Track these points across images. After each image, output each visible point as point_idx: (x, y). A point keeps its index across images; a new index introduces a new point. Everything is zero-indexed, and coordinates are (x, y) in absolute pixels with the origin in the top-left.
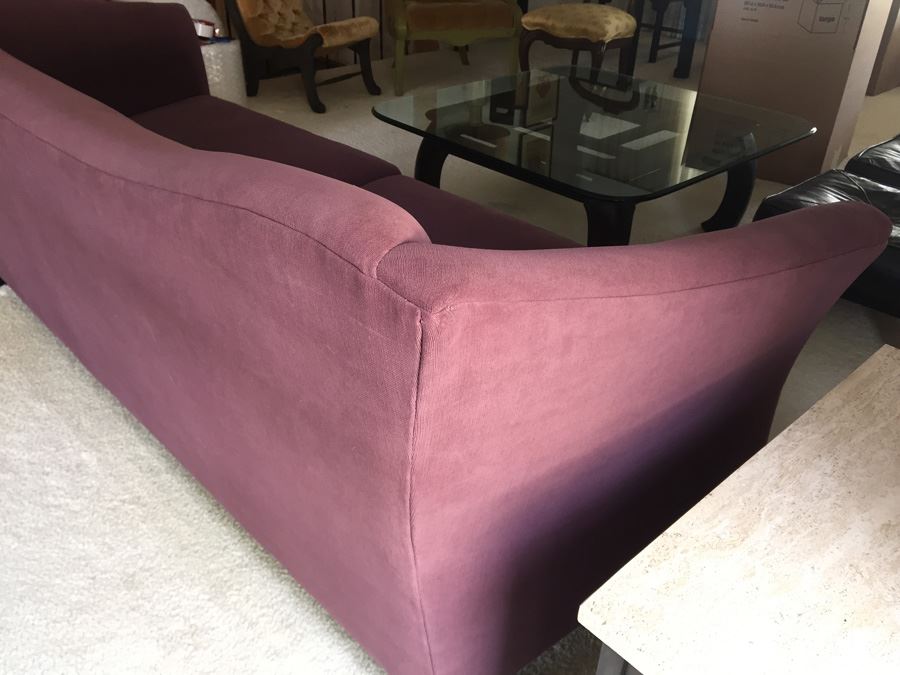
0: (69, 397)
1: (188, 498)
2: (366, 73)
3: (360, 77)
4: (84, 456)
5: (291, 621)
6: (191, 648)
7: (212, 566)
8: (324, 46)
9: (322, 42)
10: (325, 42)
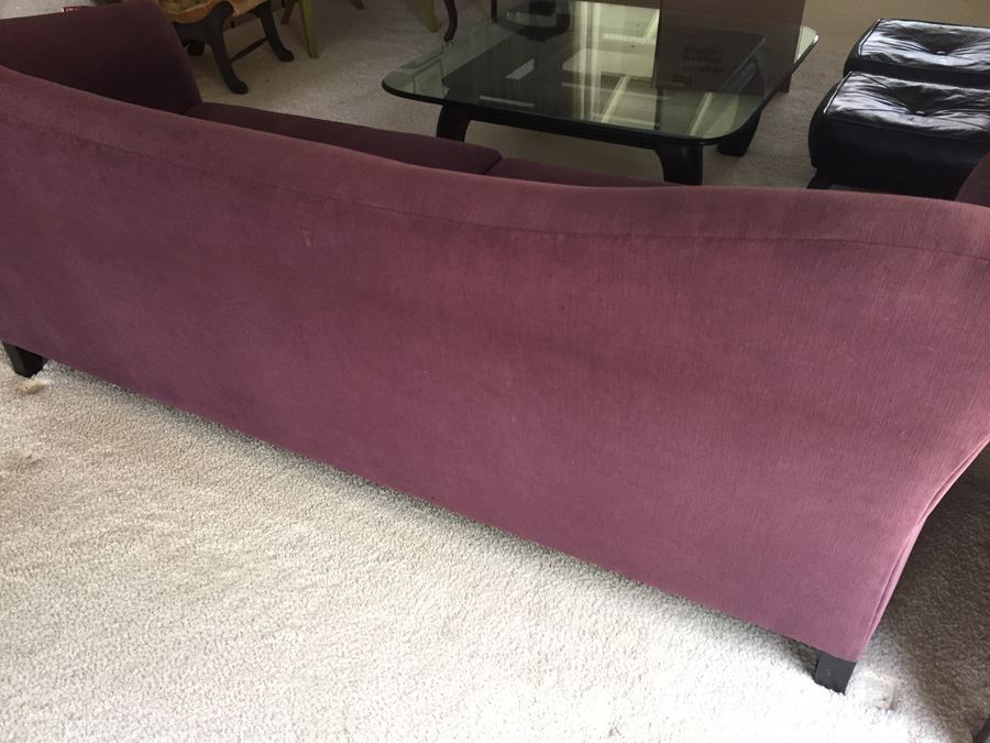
0: (227, 473)
1: (439, 538)
2: (272, 37)
3: (267, 43)
4: (297, 528)
5: (625, 619)
6: (555, 672)
7: (515, 594)
8: (234, 14)
9: (231, 10)
10: (236, 10)
